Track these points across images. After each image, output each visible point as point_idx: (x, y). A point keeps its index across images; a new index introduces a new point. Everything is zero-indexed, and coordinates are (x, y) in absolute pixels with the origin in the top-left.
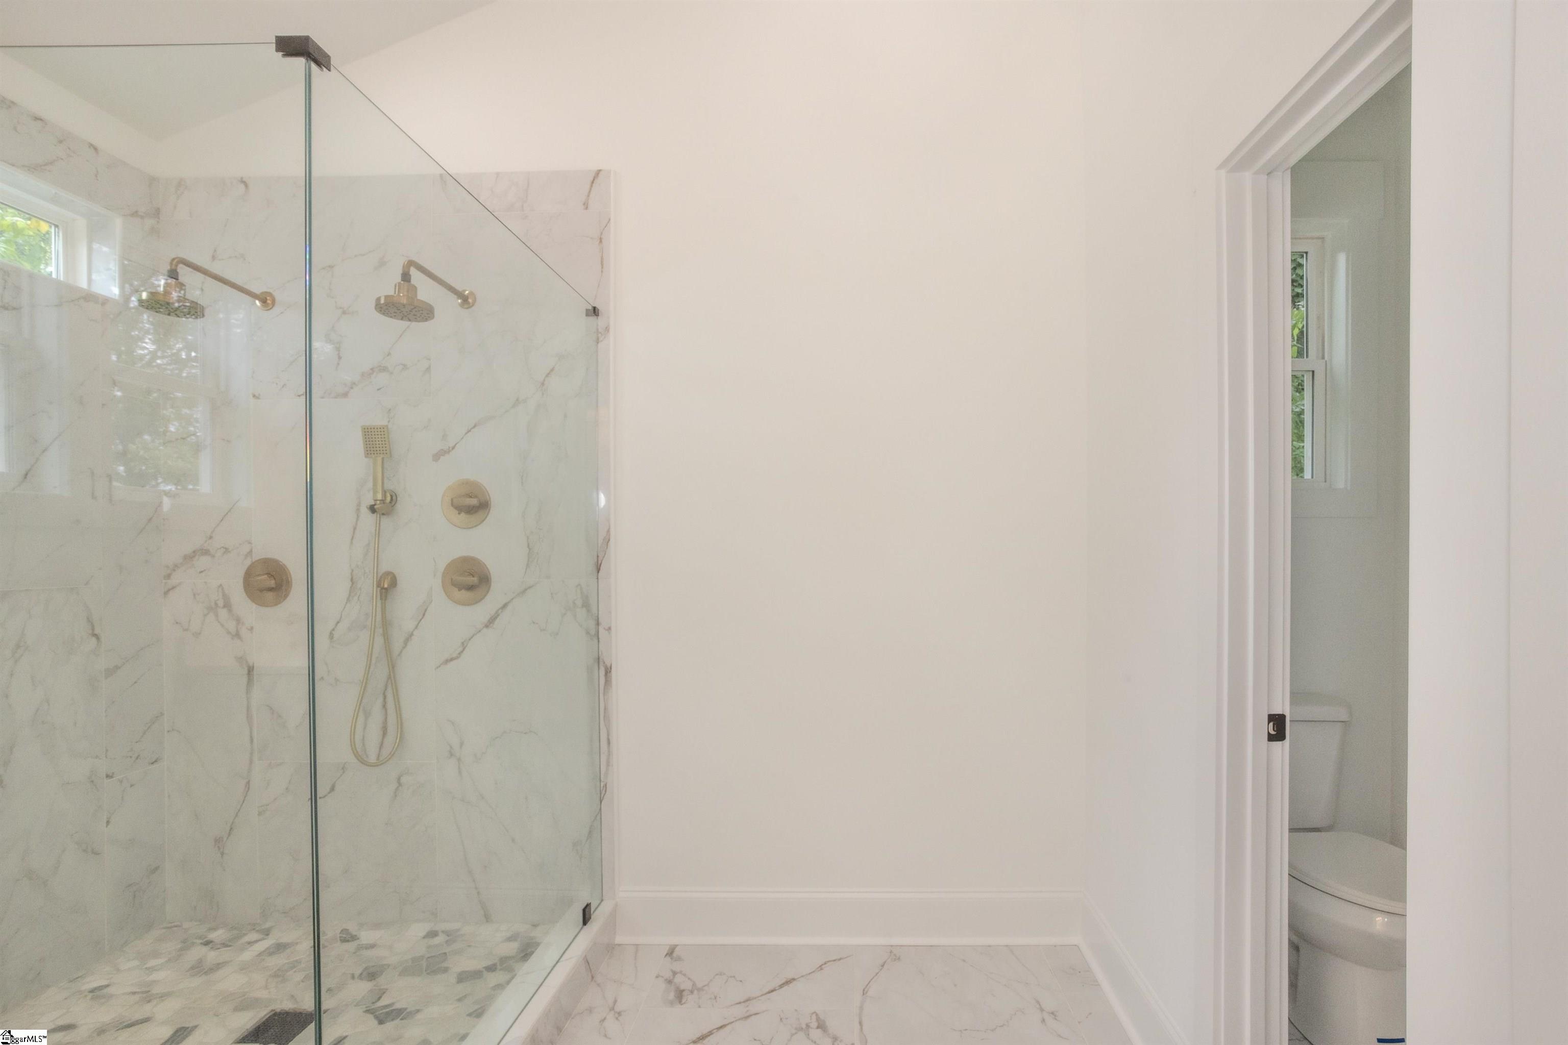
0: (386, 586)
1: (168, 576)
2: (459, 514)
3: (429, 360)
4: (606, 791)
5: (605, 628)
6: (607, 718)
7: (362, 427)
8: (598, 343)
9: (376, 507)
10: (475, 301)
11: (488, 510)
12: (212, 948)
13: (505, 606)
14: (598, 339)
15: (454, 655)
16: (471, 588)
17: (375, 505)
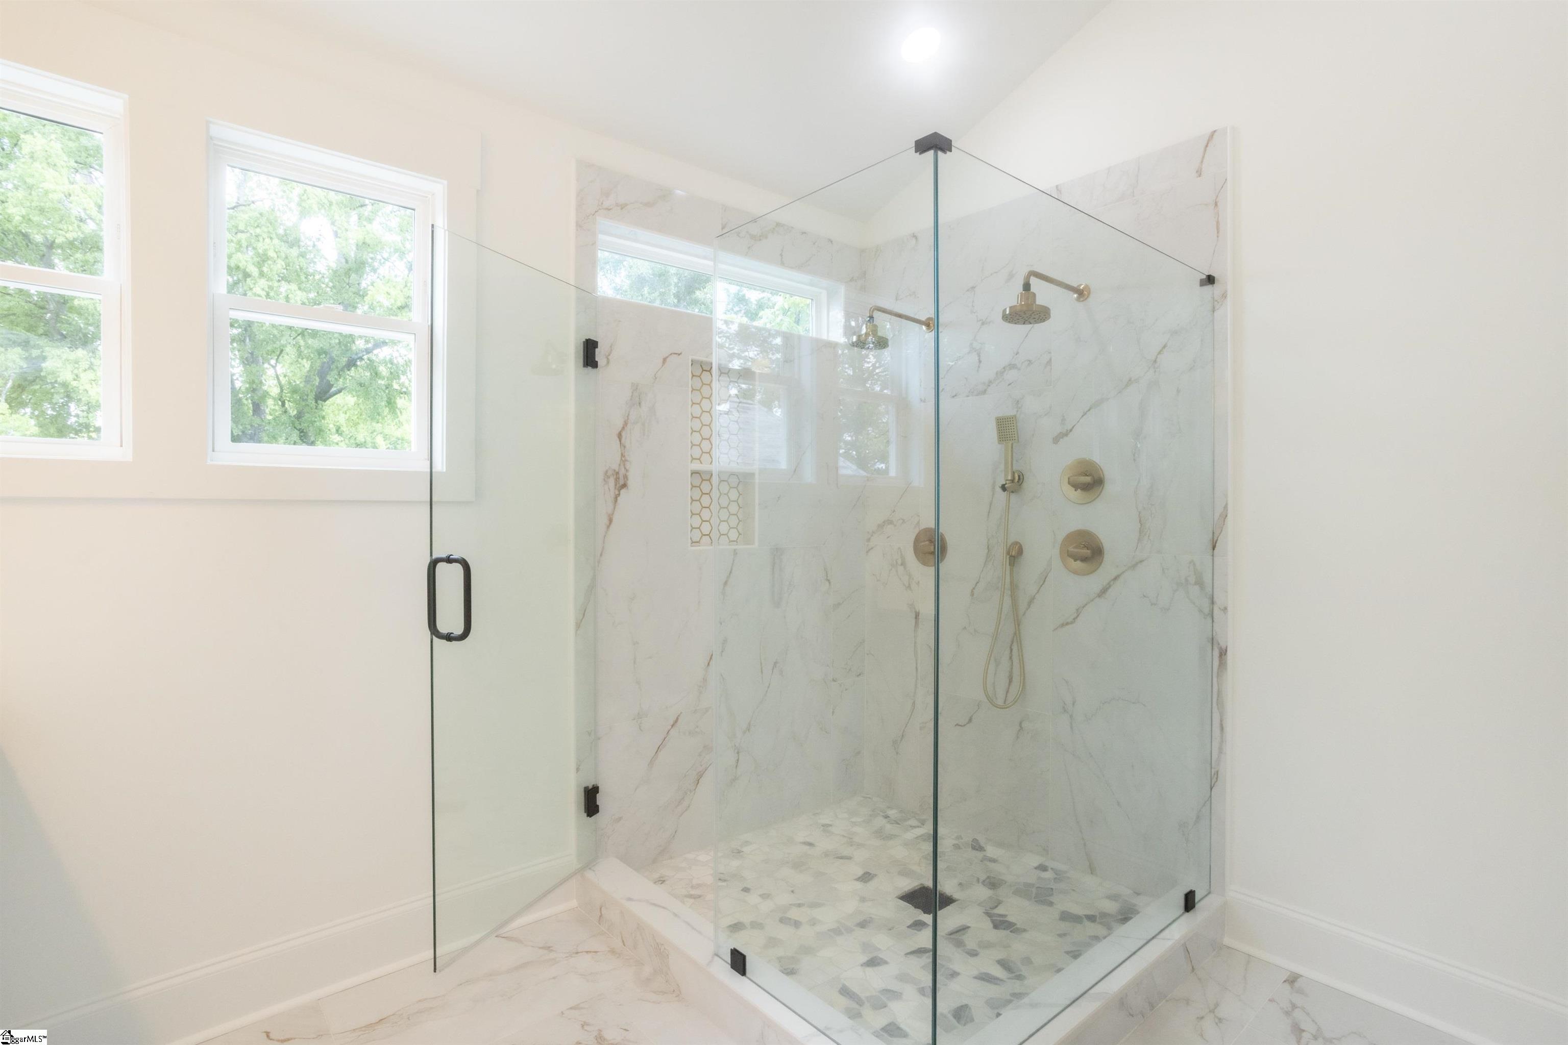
0: (1013, 554)
1: (869, 540)
2: (1075, 490)
3: (1050, 353)
4: (1217, 778)
5: (1220, 608)
6: (1221, 704)
7: (996, 418)
8: (1214, 312)
9: (1006, 486)
10: (1089, 294)
11: (1101, 488)
12: (889, 822)
13: (1116, 578)
14: (1214, 308)
15: (1070, 620)
16: (1084, 559)
17: (1006, 484)
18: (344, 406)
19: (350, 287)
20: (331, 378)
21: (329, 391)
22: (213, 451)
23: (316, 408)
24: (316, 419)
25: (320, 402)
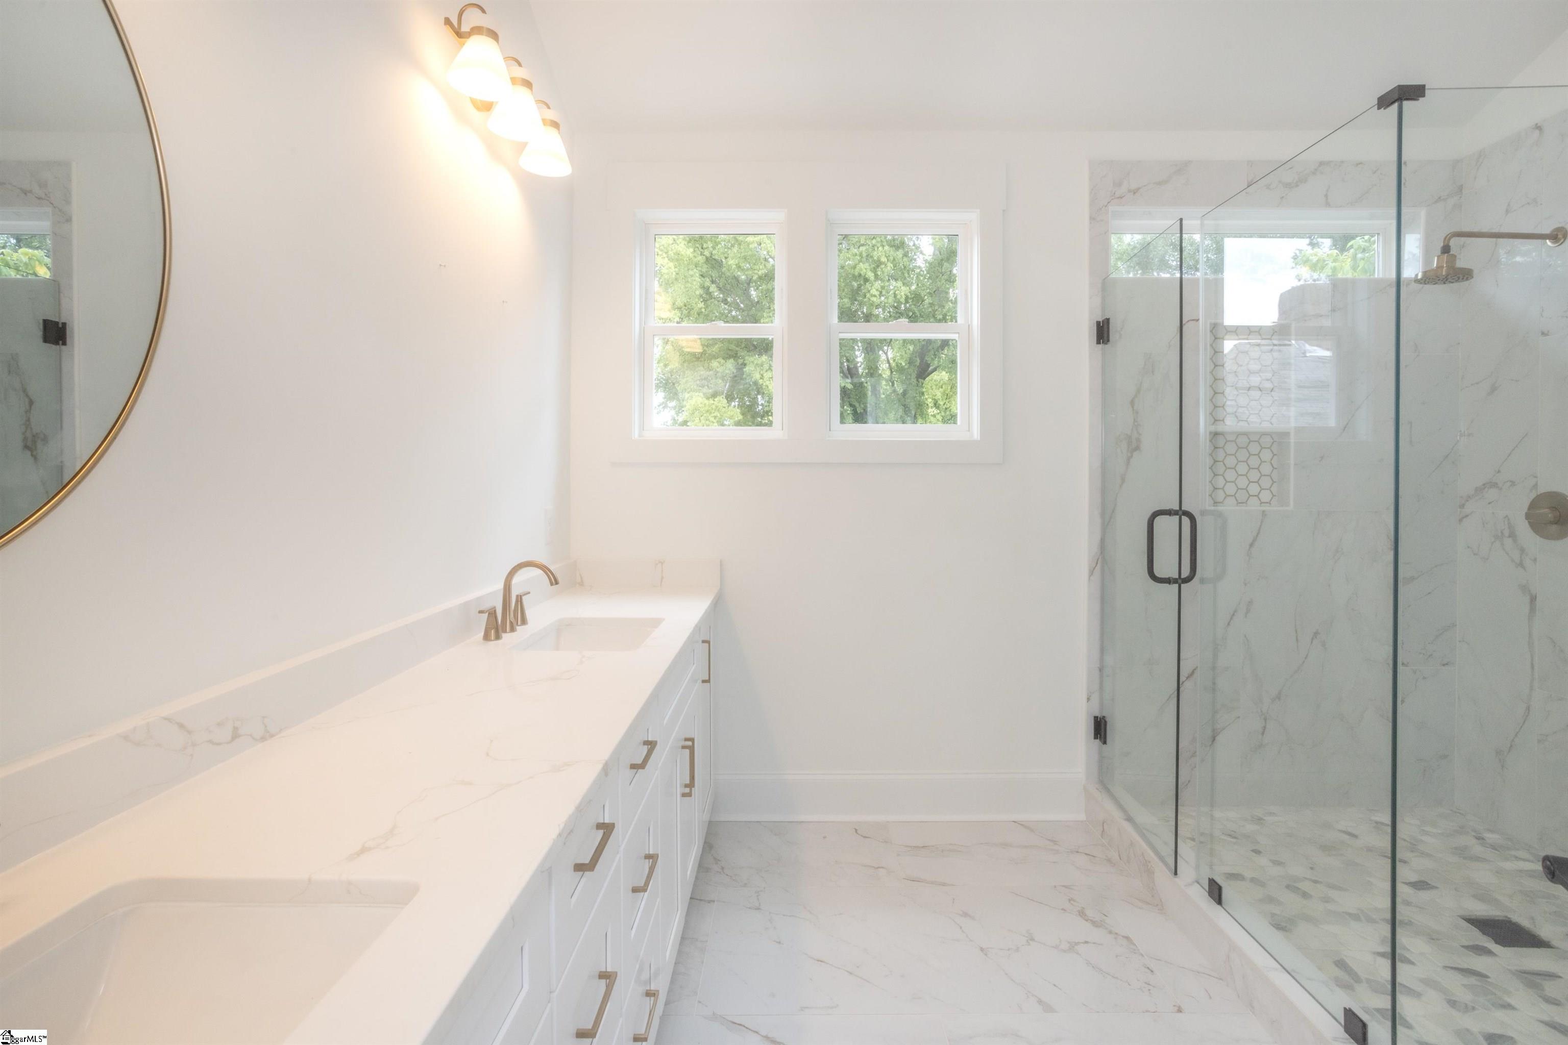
1: (1462, 506)
18: (940, 382)
19: (943, 275)
20: (928, 359)
21: (928, 369)
22: (830, 430)
23: (917, 386)
24: (917, 395)
25: (920, 380)
